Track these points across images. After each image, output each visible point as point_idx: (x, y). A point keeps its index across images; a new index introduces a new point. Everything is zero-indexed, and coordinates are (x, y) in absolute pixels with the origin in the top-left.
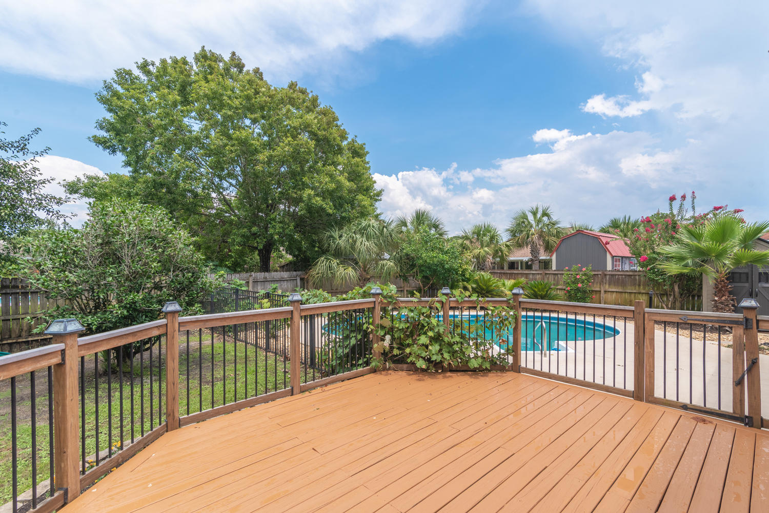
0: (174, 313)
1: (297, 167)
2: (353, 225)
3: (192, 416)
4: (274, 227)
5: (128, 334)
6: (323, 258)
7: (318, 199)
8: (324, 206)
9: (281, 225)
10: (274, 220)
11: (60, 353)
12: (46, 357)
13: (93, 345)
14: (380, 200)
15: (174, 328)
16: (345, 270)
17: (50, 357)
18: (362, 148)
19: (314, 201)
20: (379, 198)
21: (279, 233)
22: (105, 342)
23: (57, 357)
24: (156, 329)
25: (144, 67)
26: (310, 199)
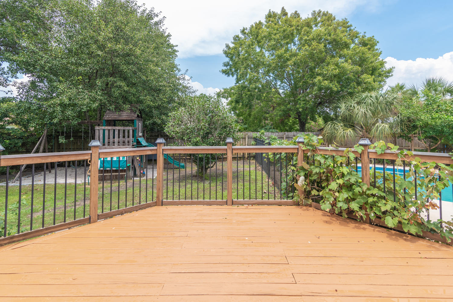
0: (160, 143)
1: (312, 64)
2: (355, 97)
3: (169, 201)
4: (300, 104)
5: (130, 151)
6: (329, 123)
7: (326, 82)
8: (331, 85)
9: (304, 102)
10: (299, 99)
11: (90, 154)
12: (83, 155)
13: (109, 154)
14: (392, 75)
15: (160, 152)
16: (344, 130)
17: (84, 155)
18: (370, 39)
19: (323, 84)
20: (390, 75)
21: (303, 108)
22: (116, 153)
23: (88, 156)
24: (150, 151)
25: (243, 32)
26: (320, 83)
